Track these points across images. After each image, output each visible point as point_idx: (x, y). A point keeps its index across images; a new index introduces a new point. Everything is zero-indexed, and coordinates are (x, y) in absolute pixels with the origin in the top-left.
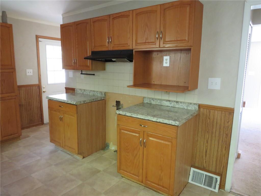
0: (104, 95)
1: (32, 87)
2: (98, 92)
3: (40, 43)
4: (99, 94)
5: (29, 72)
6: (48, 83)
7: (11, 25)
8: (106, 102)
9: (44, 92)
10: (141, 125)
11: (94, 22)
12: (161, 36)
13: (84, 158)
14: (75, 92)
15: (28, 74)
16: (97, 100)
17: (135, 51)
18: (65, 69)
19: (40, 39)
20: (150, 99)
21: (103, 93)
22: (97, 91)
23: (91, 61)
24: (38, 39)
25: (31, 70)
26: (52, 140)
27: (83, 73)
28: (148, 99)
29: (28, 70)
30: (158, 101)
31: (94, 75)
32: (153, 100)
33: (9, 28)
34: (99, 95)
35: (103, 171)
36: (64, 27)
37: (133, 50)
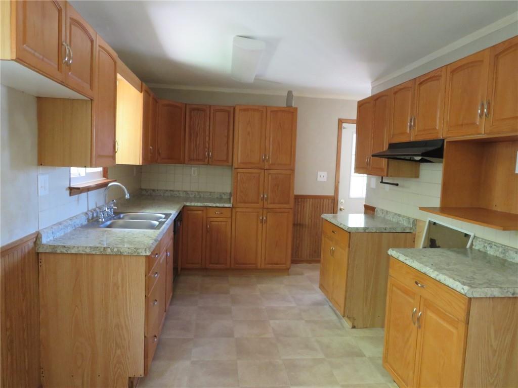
0: (412, 225)
1: (323, 199)
2: (404, 218)
3: (343, 131)
4: (406, 221)
5: (322, 176)
6: (349, 195)
7: (296, 109)
8: (415, 238)
9: (341, 210)
10: (417, 283)
11: (395, 93)
12: (485, 110)
13: (354, 327)
14: (375, 213)
15: (319, 179)
16: (394, 231)
17: (447, 142)
18: (367, 174)
19: (344, 125)
20: (485, 242)
21: (411, 221)
22: (404, 216)
23: (387, 159)
24: (342, 125)
25: (325, 174)
26: (322, 287)
27: (383, 181)
28: (481, 242)
29: (320, 173)
30: (498, 250)
31: (397, 185)
32: (489, 245)
33: (293, 112)
34: (405, 224)
35: (370, 358)
36: (362, 105)
37: (443, 140)
